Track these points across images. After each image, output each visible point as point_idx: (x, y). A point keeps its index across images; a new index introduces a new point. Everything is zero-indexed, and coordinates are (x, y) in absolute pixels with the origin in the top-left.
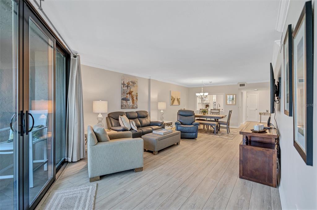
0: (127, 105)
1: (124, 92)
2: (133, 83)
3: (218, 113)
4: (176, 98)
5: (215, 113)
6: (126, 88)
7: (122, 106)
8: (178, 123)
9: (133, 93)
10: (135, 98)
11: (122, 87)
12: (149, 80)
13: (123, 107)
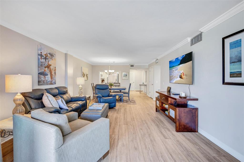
0: (45, 81)
1: (41, 65)
2: (51, 56)
3: (119, 86)
4: (86, 74)
5: (117, 86)
6: (43, 60)
7: (39, 82)
8: (100, 96)
9: (51, 67)
10: (53, 73)
11: (39, 59)
12: (66, 55)
13: (41, 83)
